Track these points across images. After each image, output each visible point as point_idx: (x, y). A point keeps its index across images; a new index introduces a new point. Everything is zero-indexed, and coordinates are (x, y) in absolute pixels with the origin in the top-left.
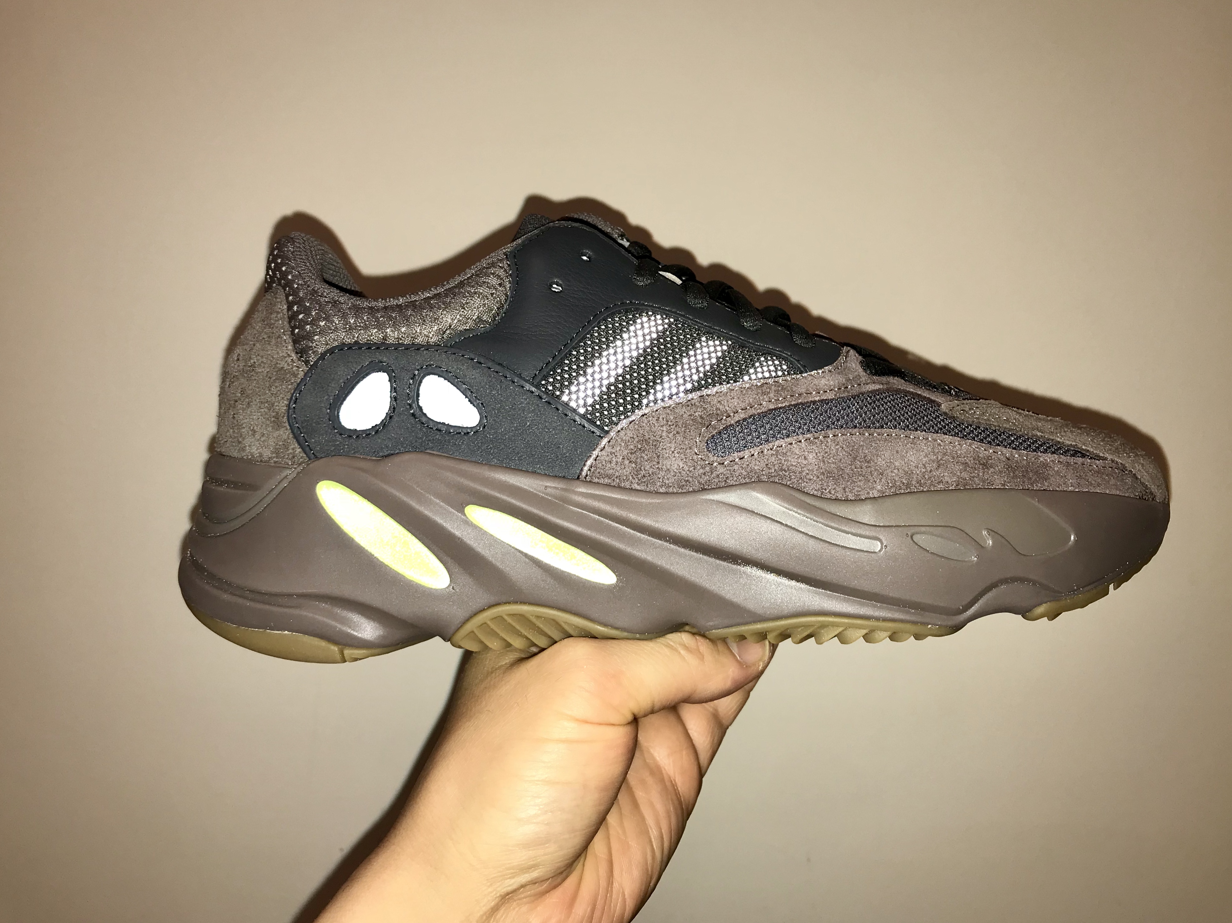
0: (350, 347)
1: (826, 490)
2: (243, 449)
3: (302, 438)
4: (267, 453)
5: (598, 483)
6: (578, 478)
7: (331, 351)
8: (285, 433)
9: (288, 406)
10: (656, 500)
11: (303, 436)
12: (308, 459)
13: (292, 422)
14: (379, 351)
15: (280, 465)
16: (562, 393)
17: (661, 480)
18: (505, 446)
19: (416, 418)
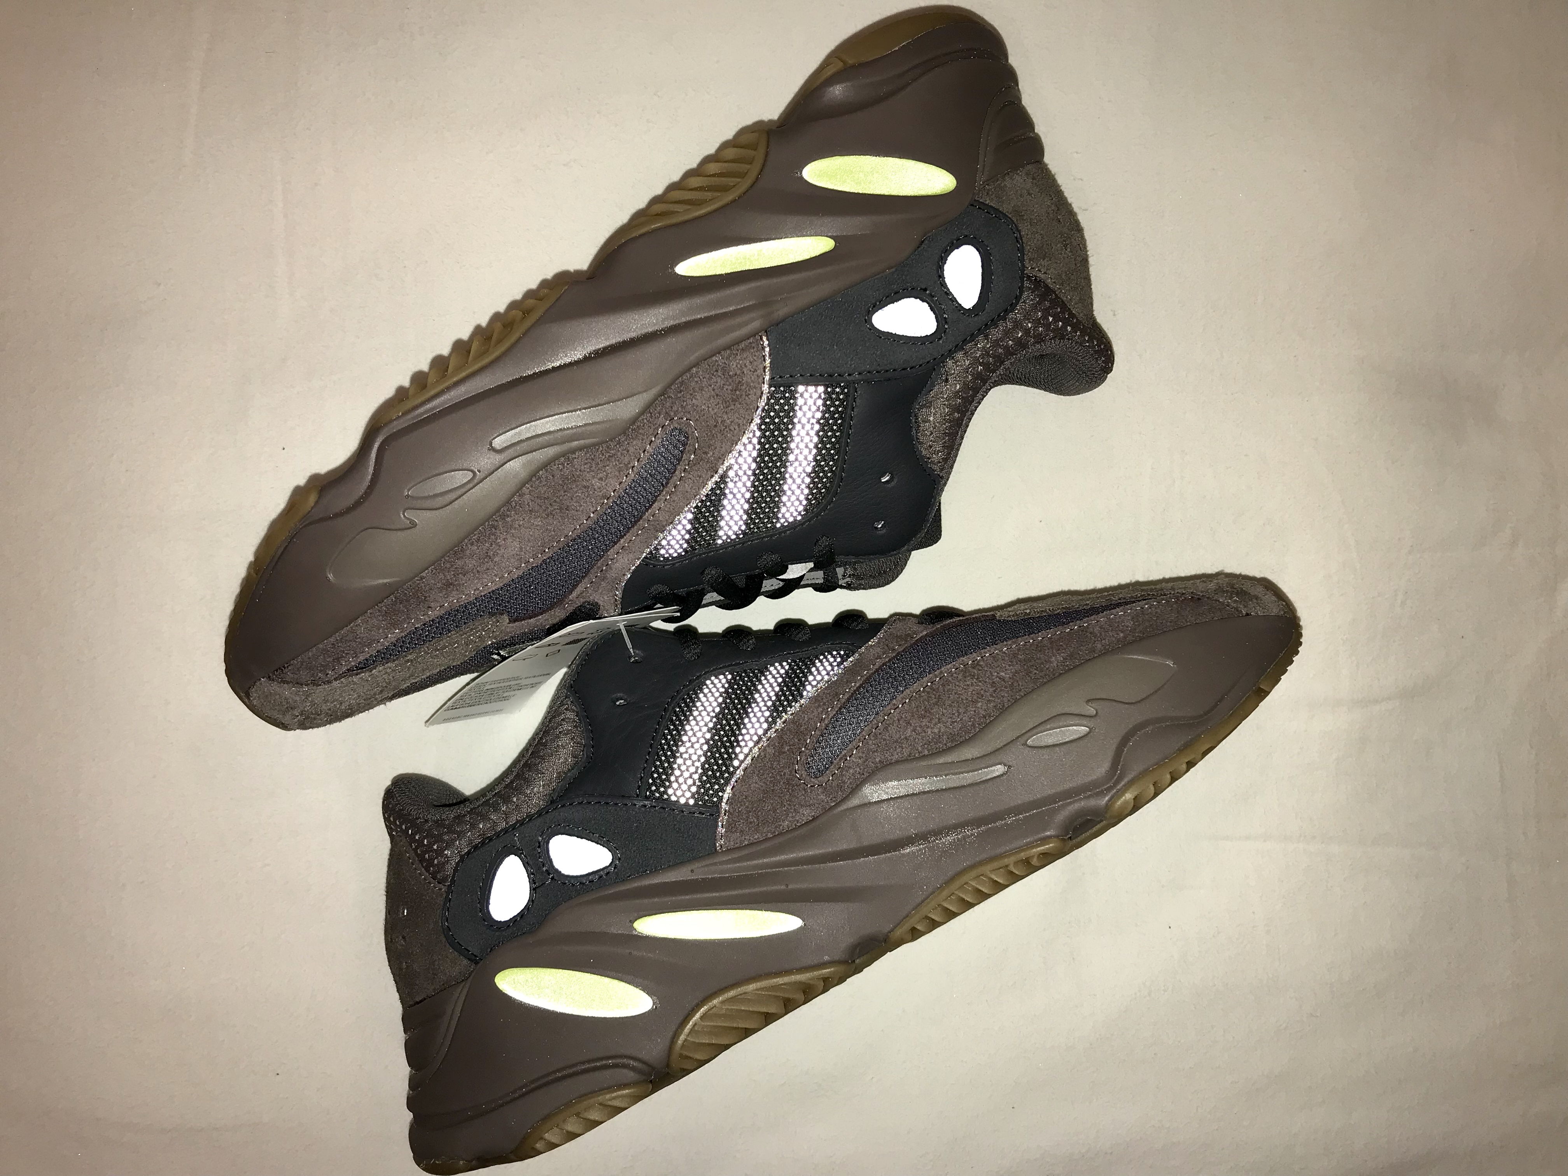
0: (1006, 312)
1: (568, 464)
2: (1027, 174)
3: (992, 213)
4: (1008, 182)
5: (748, 339)
6: (766, 332)
7: (1018, 298)
8: (1006, 208)
9: (1019, 231)
10: (693, 358)
11: (992, 215)
12: (976, 199)
13: (1007, 220)
14: (984, 323)
15: (992, 180)
16: (826, 392)
17: (701, 377)
18: (840, 317)
19: (921, 289)
